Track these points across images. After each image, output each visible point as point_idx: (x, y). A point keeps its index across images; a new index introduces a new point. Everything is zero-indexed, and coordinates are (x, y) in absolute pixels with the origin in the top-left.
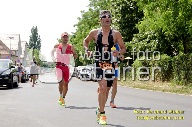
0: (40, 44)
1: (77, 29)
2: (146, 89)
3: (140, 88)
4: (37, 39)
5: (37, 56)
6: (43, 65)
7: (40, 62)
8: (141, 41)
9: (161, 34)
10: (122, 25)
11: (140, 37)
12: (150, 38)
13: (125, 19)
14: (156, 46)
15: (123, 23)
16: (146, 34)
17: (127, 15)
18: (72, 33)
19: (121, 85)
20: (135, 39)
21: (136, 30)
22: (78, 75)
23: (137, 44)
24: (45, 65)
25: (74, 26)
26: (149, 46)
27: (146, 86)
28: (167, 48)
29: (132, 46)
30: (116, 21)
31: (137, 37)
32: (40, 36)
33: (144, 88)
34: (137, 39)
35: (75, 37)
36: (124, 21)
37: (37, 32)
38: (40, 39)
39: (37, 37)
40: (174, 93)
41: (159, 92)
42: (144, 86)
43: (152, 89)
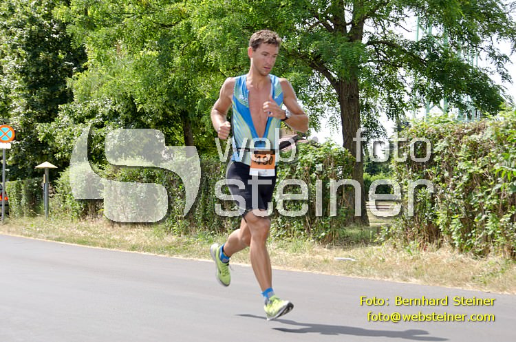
2: (90, 245)
3: (74, 241)
8: (79, 123)
10: (30, 79)
11: (76, 111)
12: (103, 116)
13: (38, 64)
15: (34, 73)
16: (92, 104)
17: (42, 55)
19: (26, 235)
20: (63, 117)
23: (71, 130)
26: (101, 136)
27: (92, 238)
29: (56, 135)
30: (15, 67)
31: (71, 113)
33: (84, 242)
34: (71, 117)
40: (159, 254)
41: (122, 251)
42: (85, 237)
43: (104, 246)
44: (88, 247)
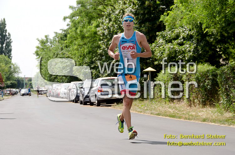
0: (10, 47)
1: (69, 23)
2: (177, 118)
3: (167, 116)
4: (6, 38)
5: (5, 65)
6: (15, 79)
7: (10, 76)
8: (169, 43)
9: (201, 31)
10: (140, 18)
11: (167, 36)
12: (184, 38)
13: (145, 9)
14: (194, 51)
15: (142, 14)
16: (176, 31)
17: (147, 3)
18: (61, 31)
19: (139, 112)
20: (160, 40)
21: (162, 26)
22: (71, 96)
23: (164, 47)
24: (18, 80)
25: (65, 19)
26: (182, 51)
27: (178, 114)
28: (209, 53)
29: (155, 51)
30: (131, 10)
31: (163, 37)
32: (9, 35)
33: (174, 116)
34: (164, 40)
35: (66, 36)
36: (142, 12)
37: (5, 28)
38: (11, 40)
39: (6, 35)
40: (221, 124)
41: (196, 122)
42: (173, 113)
43: (186, 119)
44: (176, 119)
